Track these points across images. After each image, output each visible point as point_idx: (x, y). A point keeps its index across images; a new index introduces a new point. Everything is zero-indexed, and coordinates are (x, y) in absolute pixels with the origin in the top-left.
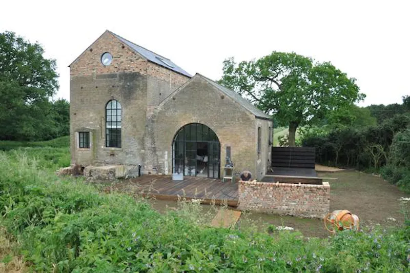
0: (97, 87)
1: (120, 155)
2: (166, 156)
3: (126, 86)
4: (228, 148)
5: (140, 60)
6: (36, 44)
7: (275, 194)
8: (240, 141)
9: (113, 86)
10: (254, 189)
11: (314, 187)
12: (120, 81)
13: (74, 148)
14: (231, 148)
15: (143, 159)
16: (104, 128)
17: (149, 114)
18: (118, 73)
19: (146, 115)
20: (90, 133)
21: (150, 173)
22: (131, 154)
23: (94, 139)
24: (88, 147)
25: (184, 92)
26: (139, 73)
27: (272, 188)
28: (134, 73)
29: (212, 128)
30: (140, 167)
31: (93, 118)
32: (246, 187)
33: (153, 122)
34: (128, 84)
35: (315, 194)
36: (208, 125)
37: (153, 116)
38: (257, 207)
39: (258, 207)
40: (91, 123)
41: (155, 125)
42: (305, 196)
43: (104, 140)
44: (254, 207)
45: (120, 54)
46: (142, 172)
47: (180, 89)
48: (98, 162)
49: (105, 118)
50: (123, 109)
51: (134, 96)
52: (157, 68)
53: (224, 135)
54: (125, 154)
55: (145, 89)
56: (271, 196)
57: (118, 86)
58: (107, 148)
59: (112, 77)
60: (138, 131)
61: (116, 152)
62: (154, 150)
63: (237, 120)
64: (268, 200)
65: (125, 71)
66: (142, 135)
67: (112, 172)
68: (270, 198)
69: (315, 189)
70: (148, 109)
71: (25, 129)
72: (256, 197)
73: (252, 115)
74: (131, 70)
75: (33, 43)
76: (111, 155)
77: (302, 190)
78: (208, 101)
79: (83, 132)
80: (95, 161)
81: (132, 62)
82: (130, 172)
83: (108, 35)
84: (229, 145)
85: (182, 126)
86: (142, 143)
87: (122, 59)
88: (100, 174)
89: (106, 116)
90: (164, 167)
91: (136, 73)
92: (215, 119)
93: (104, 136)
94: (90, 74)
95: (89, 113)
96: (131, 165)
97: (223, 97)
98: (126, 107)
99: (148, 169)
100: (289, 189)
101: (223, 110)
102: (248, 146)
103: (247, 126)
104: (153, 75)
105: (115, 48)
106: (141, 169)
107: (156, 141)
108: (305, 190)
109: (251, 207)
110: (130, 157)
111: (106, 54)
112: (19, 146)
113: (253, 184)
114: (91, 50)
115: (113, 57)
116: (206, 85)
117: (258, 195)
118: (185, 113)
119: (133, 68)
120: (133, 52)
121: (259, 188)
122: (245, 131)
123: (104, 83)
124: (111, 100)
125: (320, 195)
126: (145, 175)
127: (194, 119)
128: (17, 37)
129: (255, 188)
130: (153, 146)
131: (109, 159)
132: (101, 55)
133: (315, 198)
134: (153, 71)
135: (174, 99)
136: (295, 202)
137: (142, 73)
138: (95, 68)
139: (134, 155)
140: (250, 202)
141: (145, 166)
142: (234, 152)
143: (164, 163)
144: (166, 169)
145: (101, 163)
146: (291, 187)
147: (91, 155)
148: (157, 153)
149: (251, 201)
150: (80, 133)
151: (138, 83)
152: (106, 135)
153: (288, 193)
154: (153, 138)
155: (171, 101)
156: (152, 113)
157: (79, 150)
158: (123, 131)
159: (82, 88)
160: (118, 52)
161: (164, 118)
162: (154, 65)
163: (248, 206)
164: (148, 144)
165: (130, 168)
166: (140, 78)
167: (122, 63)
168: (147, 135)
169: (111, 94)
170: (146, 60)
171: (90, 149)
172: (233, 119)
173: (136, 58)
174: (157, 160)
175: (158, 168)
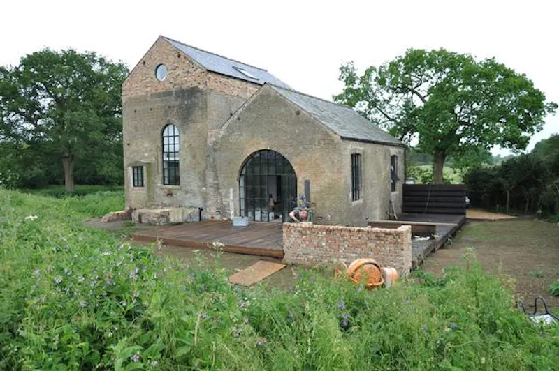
0: (151, 109)
1: (179, 195)
2: (231, 195)
3: (184, 106)
4: (307, 183)
5: (199, 70)
6: (119, 64)
7: (329, 241)
8: (322, 172)
9: (169, 107)
10: (302, 235)
11: (381, 232)
12: (176, 100)
13: (128, 187)
14: (311, 182)
15: (205, 200)
16: (160, 160)
17: (211, 141)
18: (174, 90)
19: (206, 141)
20: (145, 167)
21: (213, 218)
22: (191, 193)
23: (149, 175)
24: (142, 185)
25: (250, 109)
26: (197, 87)
27: (324, 233)
28: (192, 88)
29: (286, 156)
30: (201, 210)
31: (149, 149)
32: (292, 231)
33: (215, 150)
34: (186, 103)
35: (383, 242)
36: (281, 151)
37: (215, 143)
38: (306, 259)
39: (309, 259)
40: (146, 154)
41: (217, 154)
42: (370, 244)
43: (161, 175)
44: (303, 259)
45: (176, 65)
46: (203, 215)
47: (246, 105)
48: (154, 204)
49: (161, 147)
50: (181, 135)
51: (193, 117)
52: (224, 80)
53: (301, 165)
54: (184, 193)
55: (205, 108)
56: (324, 244)
57: (174, 107)
58: (164, 186)
59: (168, 96)
60: (199, 163)
61: (173, 192)
62: (217, 187)
63: (316, 143)
64: (320, 250)
65: (182, 86)
66: (203, 168)
67: (165, 216)
68: (322, 247)
69: (383, 235)
70: (209, 134)
71: (105, 169)
72: (305, 245)
73: (337, 136)
74: (189, 84)
75: (116, 62)
76: (168, 195)
77: (364, 236)
78: (281, 119)
79: (137, 167)
80: (150, 203)
81: (190, 75)
82: (190, 216)
83: (162, 41)
84: (308, 179)
85: (249, 155)
86: (203, 179)
87: (178, 72)
88: (150, 219)
89: (163, 145)
90: (229, 210)
91: (194, 88)
92: (289, 143)
93: (160, 171)
94: (143, 94)
95: (143, 143)
96: (191, 207)
97: (298, 113)
98: (184, 133)
99: (211, 213)
100: (347, 234)
101: (299, 130)
102: (331, 179)
103: (330, 151)
104: (218, 89)
105: (170, 57)
106: (202, 212)
107: (219, 175)
108: (369, 235)
109: (298, 258)
110: (190, 197)
111: (161, 66)
112: (97, 190)
113: (301, 227)
114: (144, 63)
115: (168, 70)
116: (276, 97)
117: (307, 242)
118: (253, 136)
119: (191, 82)
120: (190, 61)
121: (308, 232)
122: (327, 158)
123: (158, 104)
124: (167, 125)
125: (389, 243)
126: (208, 220)
127: (263, 145)
128: (99, 57)
129: (304, 232)
130: (216, 182)
131: (166, 200)
132: (155, 68)
133: (383, 248)
134: (217, 84)
135: (239, 119)
136: (356, 253)
137: (201, 87)
138: (149, 85)
139: (195, 195)
140: (298, 253)
141: (208, 209)
142: (314, 188)
143: (229, 205)
144: (232, 212)
145: (158, 205)
146: (350, 231)
147: (144, 195)
148: (221, 191)
149: (299, 251)
150: (134, 167)
151: (196, 101)
152: (164, 170)
153: (347, 240)
154: (215, 171)
155: (236, 122)
156: (213, 139)
157: (133, 190)
158: (181, 164)
159: (135, 111)
160: (174, 63)
161: (228, 145)
162: (220, 76)
163: (295, 258)
164: (210, 180)
165: (190, 211)
166: (199, 94)
167: (179, 77)
168: (209, 169)
169: (167, 116)
170: (205, 70)
171: (144, 188)
172: (312, 142)
173: (194, 69)
174: (221, 200)
175: (222, 210)
